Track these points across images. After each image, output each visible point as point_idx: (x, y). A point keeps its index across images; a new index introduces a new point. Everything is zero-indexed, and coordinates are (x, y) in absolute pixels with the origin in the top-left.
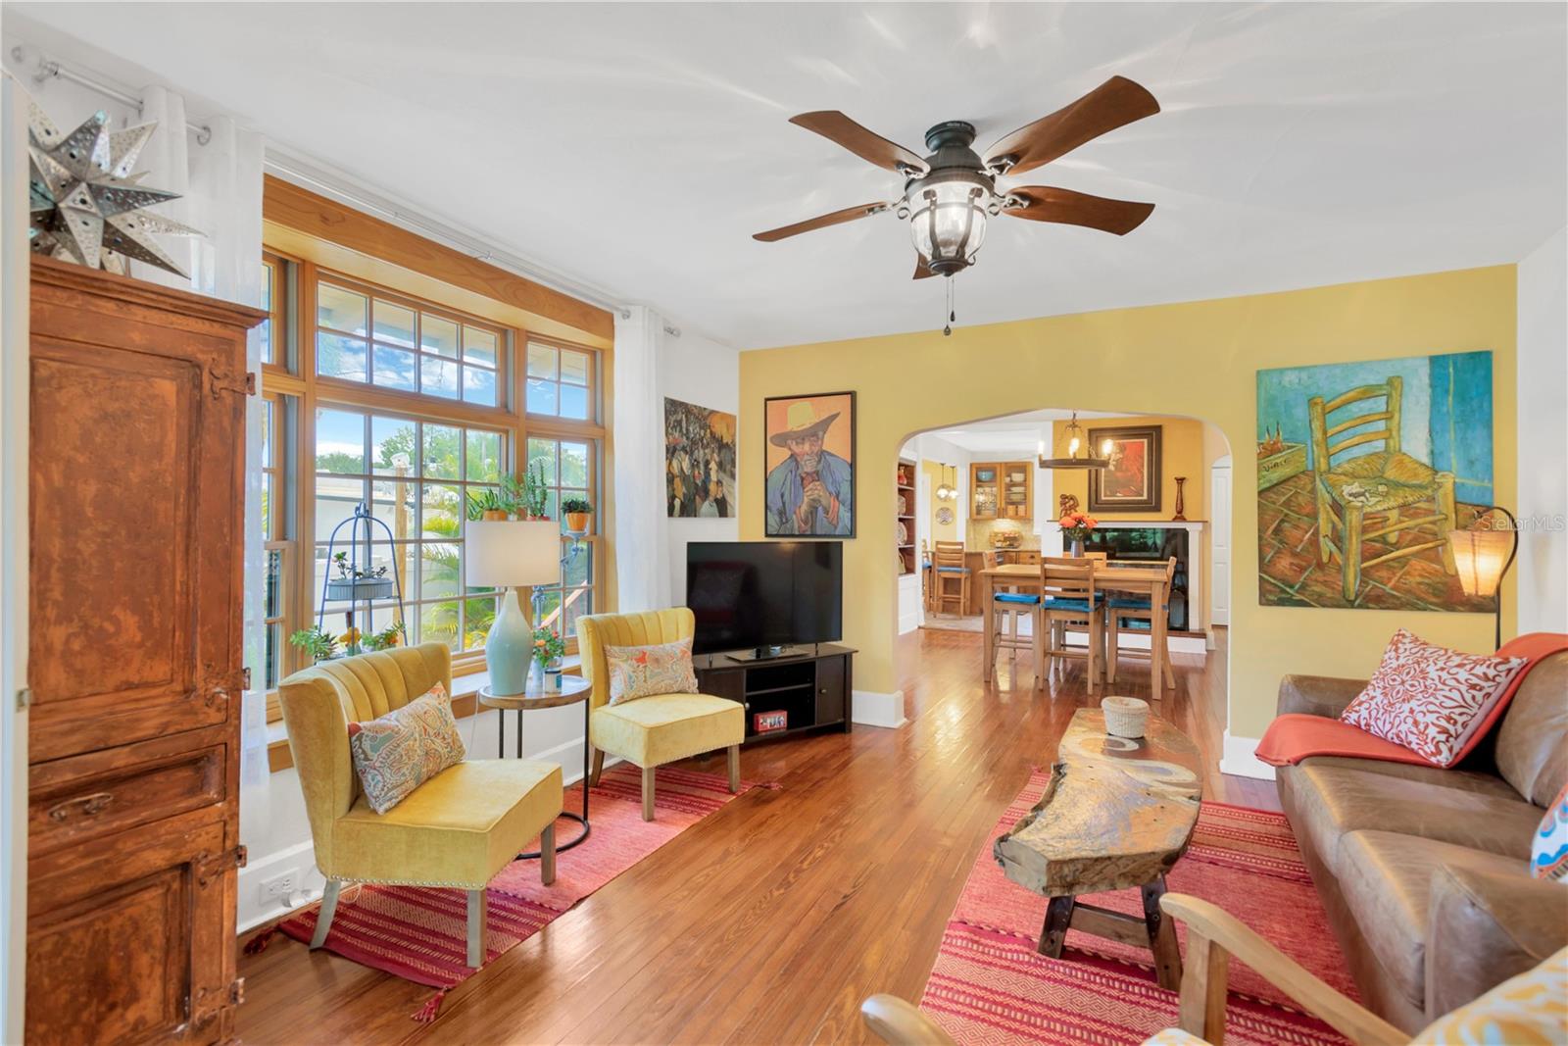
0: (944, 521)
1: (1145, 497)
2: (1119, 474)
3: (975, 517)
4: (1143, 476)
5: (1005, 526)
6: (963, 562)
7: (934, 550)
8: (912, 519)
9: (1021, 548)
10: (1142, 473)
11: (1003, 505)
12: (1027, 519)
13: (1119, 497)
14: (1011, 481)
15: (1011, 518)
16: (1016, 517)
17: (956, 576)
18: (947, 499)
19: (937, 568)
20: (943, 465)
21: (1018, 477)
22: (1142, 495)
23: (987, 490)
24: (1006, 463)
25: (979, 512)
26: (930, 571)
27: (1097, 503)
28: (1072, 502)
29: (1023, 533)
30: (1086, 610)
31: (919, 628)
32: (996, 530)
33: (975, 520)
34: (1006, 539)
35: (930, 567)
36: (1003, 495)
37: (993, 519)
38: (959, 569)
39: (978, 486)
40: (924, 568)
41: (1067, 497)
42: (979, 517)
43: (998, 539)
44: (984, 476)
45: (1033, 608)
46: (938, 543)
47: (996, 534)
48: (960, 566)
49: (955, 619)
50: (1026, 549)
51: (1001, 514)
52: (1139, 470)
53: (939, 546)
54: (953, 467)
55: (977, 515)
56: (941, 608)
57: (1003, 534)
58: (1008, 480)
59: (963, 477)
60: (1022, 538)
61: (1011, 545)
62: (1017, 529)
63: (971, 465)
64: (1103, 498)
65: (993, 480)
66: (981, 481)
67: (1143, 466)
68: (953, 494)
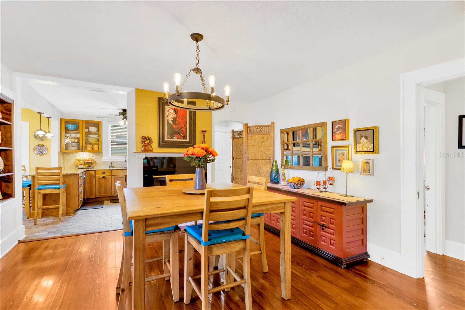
0: (41, 153)
1: (188, 140)
2: (174, 126)
3: (64, 150)
4: (186, 129)
5: (85, 156)
6: (61, 181)
7: (34, 173)
8: (11, 150)
9: (95, 168)
10: (186, 127)
11: (84, 144)
12: (99, 152)
13: (175, 139)
14: (89, 131)
15: (89, 152)
16: (92, 151)
17: (56, 191)
18: (42, 138)
19: (37, 187)
20: (40, 113)
21: (93, 129)
22: (186, 139)
23: (73, 135)
24: (86, 121)
25: (66, 148)
26: (30, 189)
27: (163, 142)
28: (148, 141)
29: (96, 160)
30: (244, 237)
31: (20, 242)
32: (79, 158)
33: (64, 153)
34: (85, 163)
35: (30, 186)
36: (84, 139)
37: (76, 152)
38: (58, 186)
39: (66, 133)
40: (24, 187)
41: (146, 138)
42: (67, 151)
43: (80, 163)
44: (70, 127)
45: (172, 236)
46: (37, 169)
47: (79, 161)
48: (59, 184)
49: (53, 223)
50: (100, 168)
51: (81, 149)
52: (184, 125)
53: (39, 171)
54: (49, 118)
55: (65, 151)
56: (40, 215)
57: (84, 161)
58: (87, 130)
59: (55, 126)
60: (96, 162)
61: (89, 167)
62: (91, 158)
63: (61, 119)
64: (166, 139)
65: (77, 130)
66: (68, 130)
67: (186, 123)
68: (49, 136)
